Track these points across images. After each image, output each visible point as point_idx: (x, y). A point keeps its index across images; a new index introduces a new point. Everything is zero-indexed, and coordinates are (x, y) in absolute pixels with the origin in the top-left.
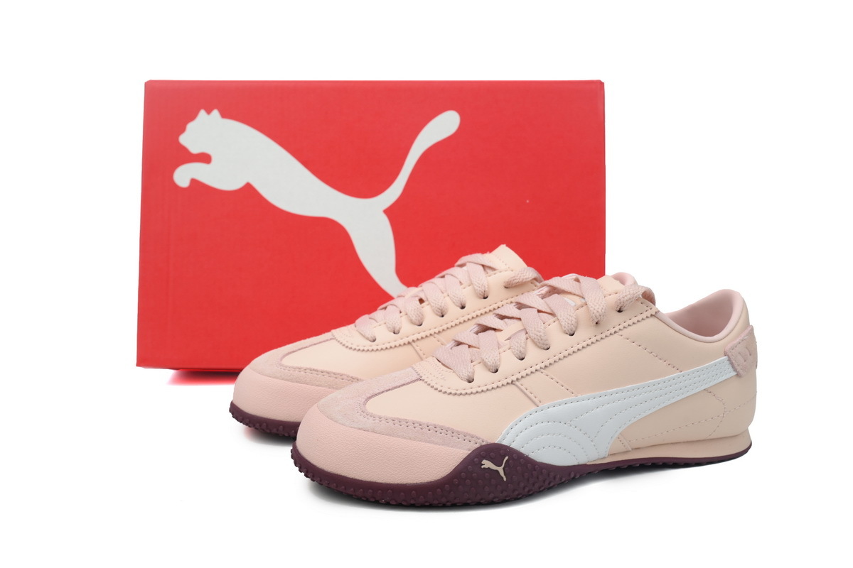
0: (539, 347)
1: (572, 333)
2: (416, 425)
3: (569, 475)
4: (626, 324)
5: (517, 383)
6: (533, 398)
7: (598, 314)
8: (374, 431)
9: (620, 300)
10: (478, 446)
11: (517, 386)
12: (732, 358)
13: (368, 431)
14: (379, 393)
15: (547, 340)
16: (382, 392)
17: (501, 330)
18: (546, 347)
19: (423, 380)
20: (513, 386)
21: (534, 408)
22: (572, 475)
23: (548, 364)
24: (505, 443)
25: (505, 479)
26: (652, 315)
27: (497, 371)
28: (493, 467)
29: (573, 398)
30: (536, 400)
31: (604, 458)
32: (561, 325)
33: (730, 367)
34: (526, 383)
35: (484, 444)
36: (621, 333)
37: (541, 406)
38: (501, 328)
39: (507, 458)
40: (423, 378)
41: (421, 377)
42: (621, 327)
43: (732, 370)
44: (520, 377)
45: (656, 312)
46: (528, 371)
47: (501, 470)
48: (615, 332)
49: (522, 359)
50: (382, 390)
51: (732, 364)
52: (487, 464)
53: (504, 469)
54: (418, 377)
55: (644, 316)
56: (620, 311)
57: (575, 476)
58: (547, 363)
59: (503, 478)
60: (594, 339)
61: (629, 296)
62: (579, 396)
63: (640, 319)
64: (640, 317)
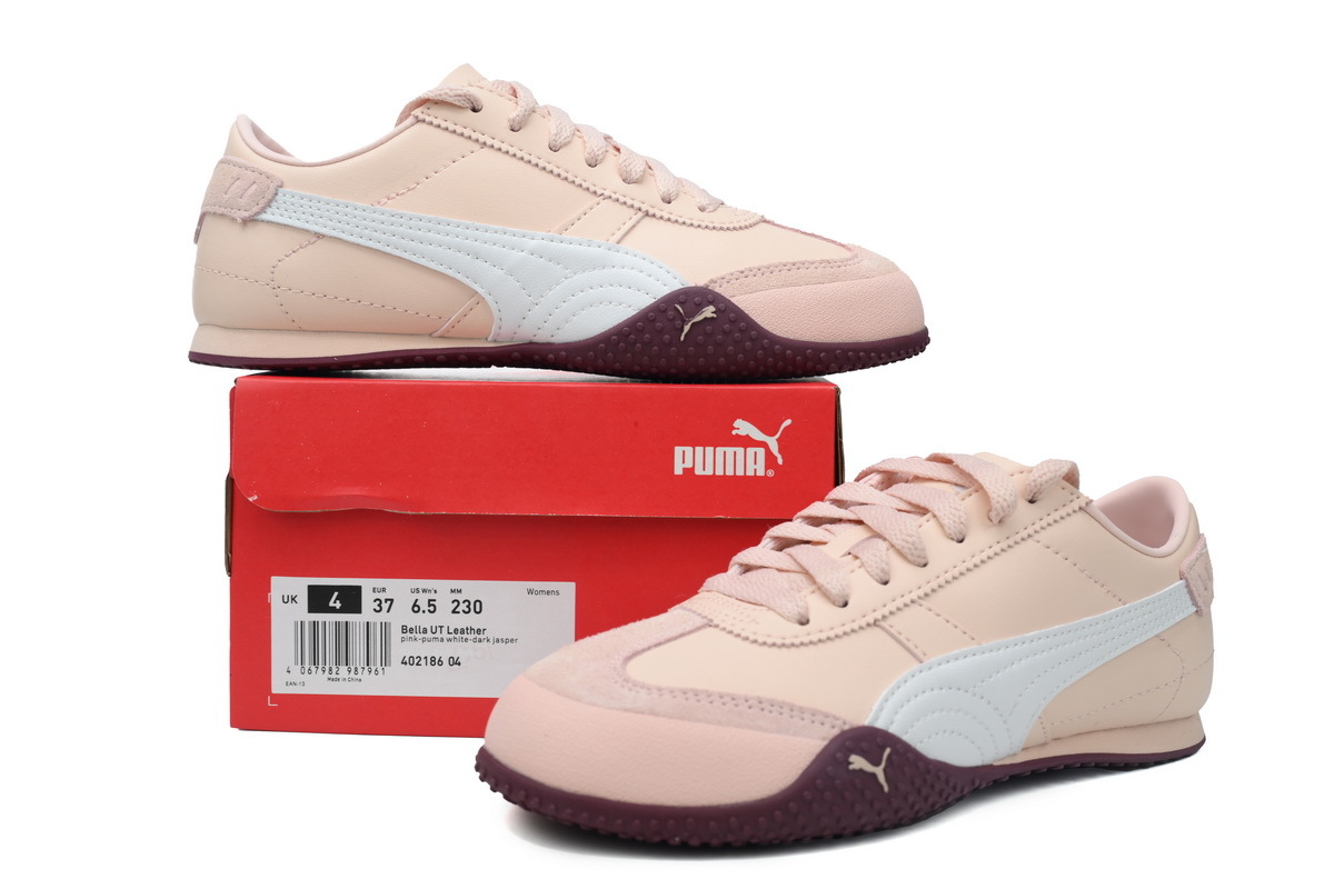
0: (909, 561)
1: (961, 537)
2: (725, 699)
3: (973, 783)
4: (1044, 523)
5: (883, 624)
6: (913, 648)
7: (1005, 504)
8: (653, 713)
9: (1034, 481)
10: (836, 732)
11: (884, 629)
12: (1192, 583)
13: (643, 713)
14: (644, 651)
15: (924, 550)
16: (649, 648)
17: (825, 543)
18: (923, 562)
19: (717, 626)
20: (877, 630)
21: (916, 666)
22: (977, 783)
23: (929, 591)
24: (879, 725)
25: (886, 789)
26: (1080, 508)
27: (845, 604)
28: (868, 767)
29: (974, 647)
30: (918, 652)
31: (1015, 755)
32: (942, 526)
33: (1188, 596)
34: (896, 623)
35: (846, 727)
36: (1037, 537)
37: (927, 662)
38: (824, 540)
39: (888, 751)
40: (715, 622)
41: (711, 621)
42: (1037, 527)
43: (1191, 603)
44: (887, 613)
45: (1087, 504)
46: (899, 602)
47: (879, 771)
48: (1030, 536)
49: (886, 583)
50: (646, 645)
51: (1190, 592)
52: (858, 762)
53: (885, 770)
54: (705, 621)
55: (1069, 509)
56: (1032, 502)
57: (980, 786)
58: (927, 589)
59: (881, 787)
60: (997, 548)
61: (1049, 475)
62: (984, 644)
63: (1064, 514)
64: (1063, 512)
